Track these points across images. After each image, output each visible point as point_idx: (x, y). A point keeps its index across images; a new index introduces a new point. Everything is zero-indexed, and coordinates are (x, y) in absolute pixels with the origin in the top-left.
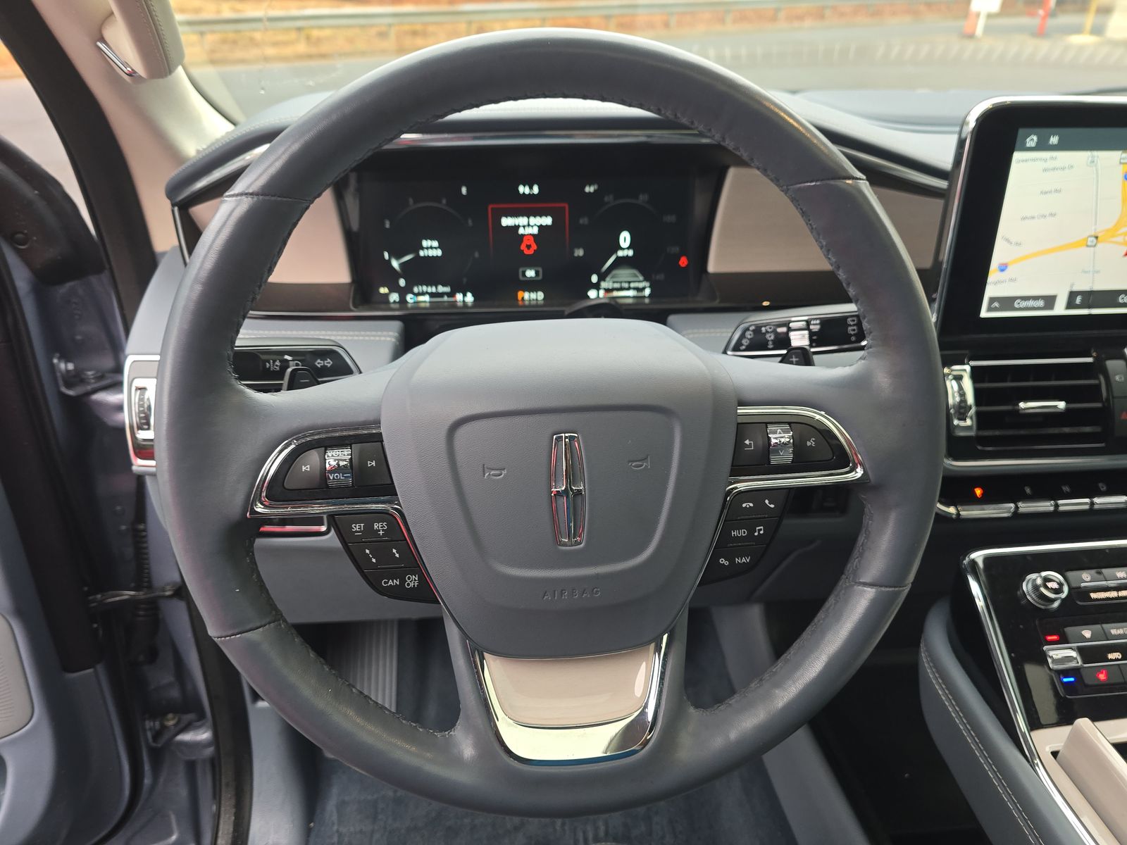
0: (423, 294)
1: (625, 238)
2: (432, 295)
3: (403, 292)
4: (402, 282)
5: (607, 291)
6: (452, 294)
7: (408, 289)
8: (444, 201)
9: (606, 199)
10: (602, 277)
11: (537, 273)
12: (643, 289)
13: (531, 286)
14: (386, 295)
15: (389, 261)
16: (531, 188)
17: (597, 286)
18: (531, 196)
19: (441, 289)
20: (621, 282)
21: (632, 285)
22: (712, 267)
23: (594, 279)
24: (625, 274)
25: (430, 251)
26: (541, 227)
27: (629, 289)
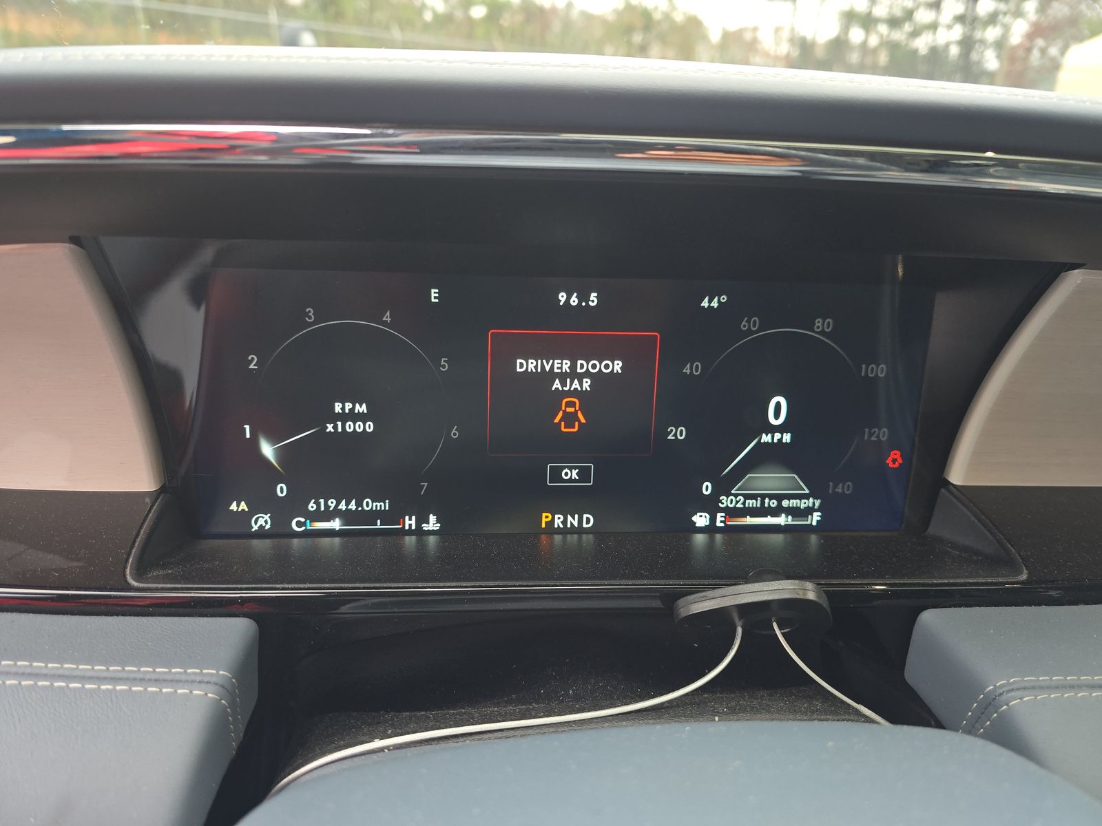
0: (327, 515)
1: (778, 408)
2: (347, 517)
3: (284, 512)
4: (281, 490)
5: (732, 513)
6: (393, 516)
7: (295, 505)
8: (387, 318)
9: (744, 325)
10: (724, 487)
11: (584, 474)
12: (809, 511)
13: (569, 500)
14: (246, 517)
15: (254, 444)
16: (584, 297)
17: (711, 506)
18: (583, 310)
19: (369, 505)
20: (763, 497)
21: (785, 503)
22: (957, 474)
23: (707, 488)
24: (770, 480)
25: (349, 426)
26: (597, 378)
27: (775, 512)
